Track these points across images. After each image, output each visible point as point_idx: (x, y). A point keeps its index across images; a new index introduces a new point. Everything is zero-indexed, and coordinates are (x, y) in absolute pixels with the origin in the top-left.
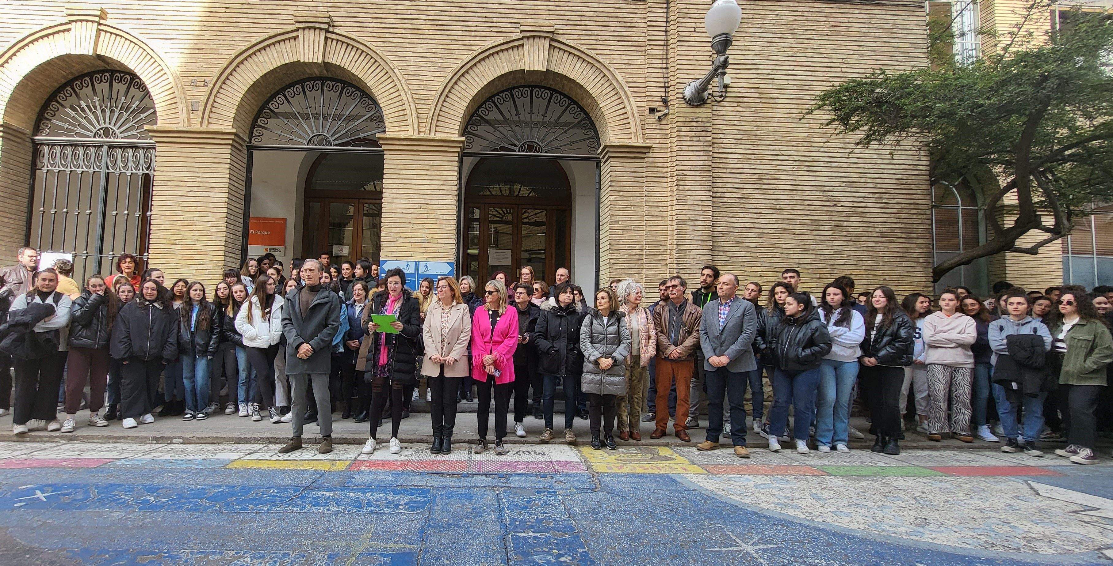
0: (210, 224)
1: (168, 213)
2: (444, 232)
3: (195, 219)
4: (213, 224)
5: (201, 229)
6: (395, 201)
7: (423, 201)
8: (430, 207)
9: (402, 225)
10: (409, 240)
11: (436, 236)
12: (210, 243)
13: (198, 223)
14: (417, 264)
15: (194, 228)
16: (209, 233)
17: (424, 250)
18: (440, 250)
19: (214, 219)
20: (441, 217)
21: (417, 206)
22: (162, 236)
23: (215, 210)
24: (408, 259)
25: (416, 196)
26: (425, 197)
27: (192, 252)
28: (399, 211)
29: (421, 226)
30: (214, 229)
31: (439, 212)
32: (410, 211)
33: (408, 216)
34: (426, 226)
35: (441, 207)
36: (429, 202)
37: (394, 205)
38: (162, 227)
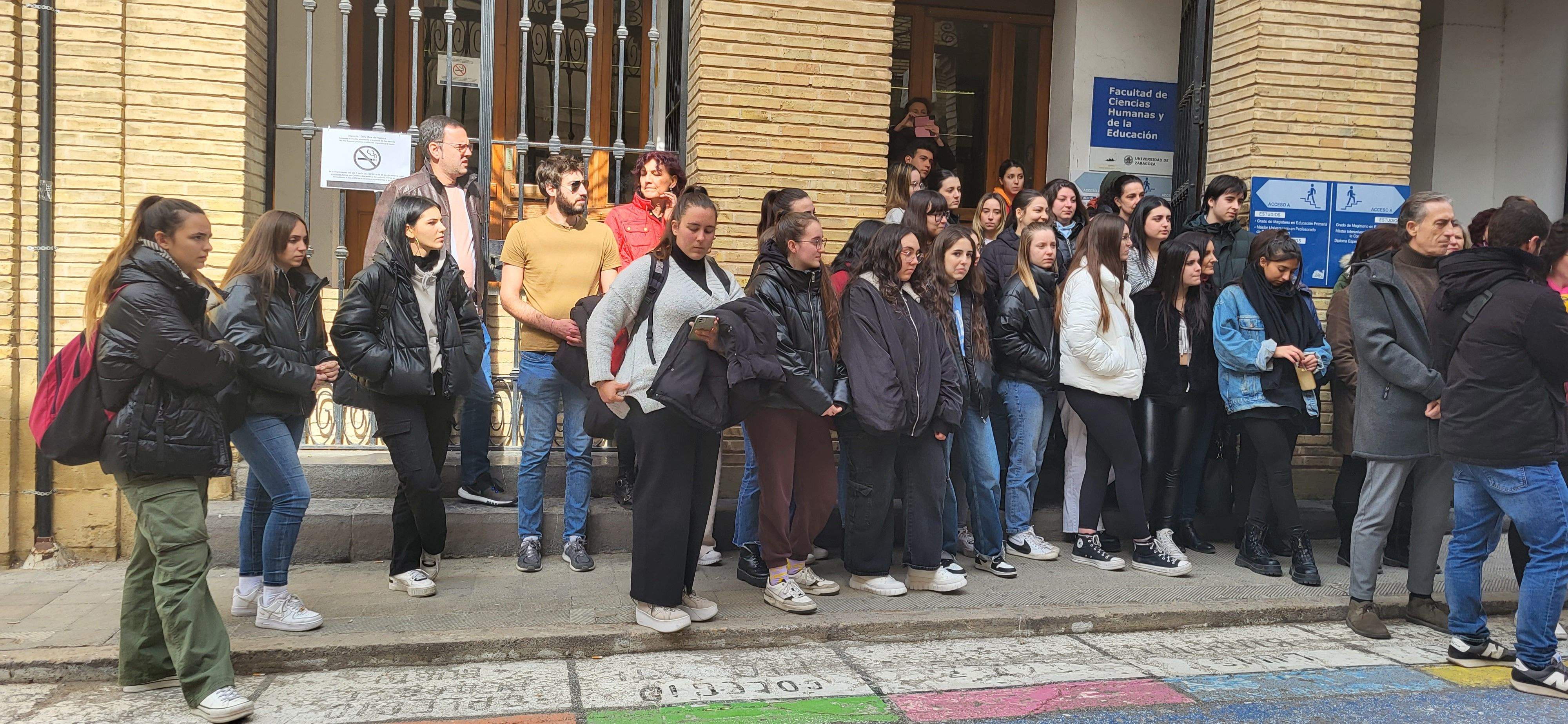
0: (851, 71)
1: (743, 36)
2: (1391, 111)
3: (815, 55)
4: (859, 71)
5: (829, 82)
6: (1288, 30)
7: (1349, 35)
8: (1363, 49)
9: (1301, 93)
10: (1315, 129)
11: (1374, 121)
12: (854, 122)
13: (823, 68)
14: (1332, 187)
15: (812, 80)
16: (851, 96)
17: (1345, 154)
18: (1381, 156)
19: (861, 59)
20: (1385, 75)
21: (1334, 46)
22: (729, 99)
23: (865, 33)
24: (1312, 176)
25: (1332, 21)
26: (1353, 23)
27: (809, 144)
28: (1294, 55)
29: (1341, 96)
30: (863, 85)
31: (1382, 63)
32: (1320, 58)
33: (1316, 69)
34: (1353, 96)
35: (1386, 50)
36: (1360, 36)
37: (1284, 42)
38: (731, 74)
